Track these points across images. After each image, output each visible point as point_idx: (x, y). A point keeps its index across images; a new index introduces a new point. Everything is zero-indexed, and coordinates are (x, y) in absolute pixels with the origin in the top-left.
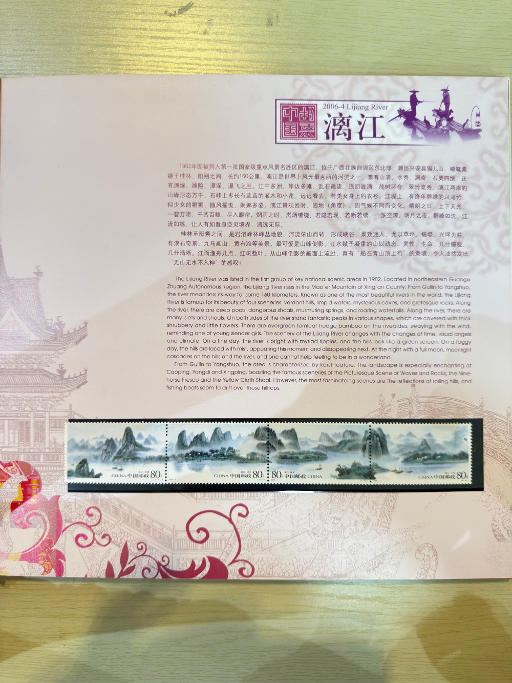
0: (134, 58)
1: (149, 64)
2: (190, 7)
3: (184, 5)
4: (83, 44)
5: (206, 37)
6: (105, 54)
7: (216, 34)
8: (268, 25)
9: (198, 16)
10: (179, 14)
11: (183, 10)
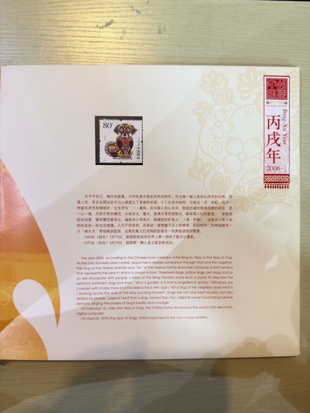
1: (89, 58)
2: (112, 22)
3: (108, 21)
4: (48, 46)
5: (122, 41)
7: (128, 39)
9: (117, 28)
10: (105, 27)
11: (108, 24)
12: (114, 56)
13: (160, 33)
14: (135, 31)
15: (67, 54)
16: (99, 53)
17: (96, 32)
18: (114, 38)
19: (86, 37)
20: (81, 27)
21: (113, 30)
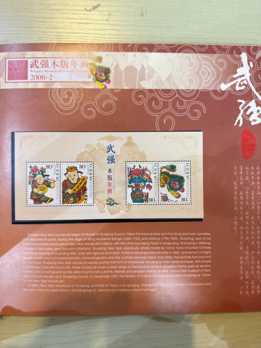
0: (69, 34)
1: (78, 37)
2: (99, 6)
3: (95, 5)
4: (41, 27)
5: (107, 22)
6: (53, 33)
7: (113, 21)
8: (142, 16)
9: (103, 11)
10: (92, 10)
11: (95, 8)
12: (101, 36)
13: (142, 15)
14: (120, 14)
15: (58, 34)
16: (87, 33)
17: (84, 14)
18: (100, 20)
19: (75, 19)
20: (70, 10)
21: (100, 13)
